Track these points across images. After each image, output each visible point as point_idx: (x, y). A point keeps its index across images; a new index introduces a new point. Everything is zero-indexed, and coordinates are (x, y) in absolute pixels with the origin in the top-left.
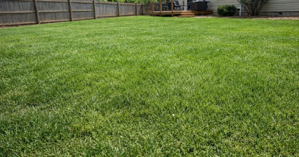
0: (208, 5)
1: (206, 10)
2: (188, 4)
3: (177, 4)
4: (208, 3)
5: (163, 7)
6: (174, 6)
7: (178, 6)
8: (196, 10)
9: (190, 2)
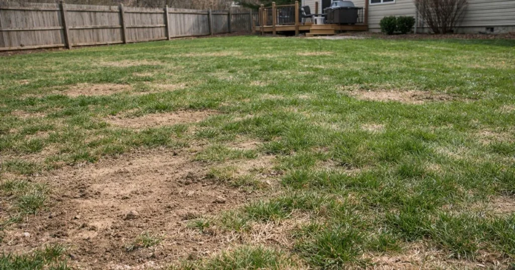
0: (358, 13)
1: (356, 24)
2: (323, 12)
3: (306, 13)
4: (359, 11)
5: (281, 16)
6: (301, 16)
7: (309, 15)
8: (336, 24)
9: (327, 8)
